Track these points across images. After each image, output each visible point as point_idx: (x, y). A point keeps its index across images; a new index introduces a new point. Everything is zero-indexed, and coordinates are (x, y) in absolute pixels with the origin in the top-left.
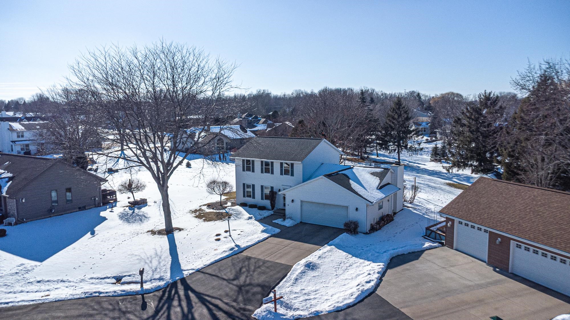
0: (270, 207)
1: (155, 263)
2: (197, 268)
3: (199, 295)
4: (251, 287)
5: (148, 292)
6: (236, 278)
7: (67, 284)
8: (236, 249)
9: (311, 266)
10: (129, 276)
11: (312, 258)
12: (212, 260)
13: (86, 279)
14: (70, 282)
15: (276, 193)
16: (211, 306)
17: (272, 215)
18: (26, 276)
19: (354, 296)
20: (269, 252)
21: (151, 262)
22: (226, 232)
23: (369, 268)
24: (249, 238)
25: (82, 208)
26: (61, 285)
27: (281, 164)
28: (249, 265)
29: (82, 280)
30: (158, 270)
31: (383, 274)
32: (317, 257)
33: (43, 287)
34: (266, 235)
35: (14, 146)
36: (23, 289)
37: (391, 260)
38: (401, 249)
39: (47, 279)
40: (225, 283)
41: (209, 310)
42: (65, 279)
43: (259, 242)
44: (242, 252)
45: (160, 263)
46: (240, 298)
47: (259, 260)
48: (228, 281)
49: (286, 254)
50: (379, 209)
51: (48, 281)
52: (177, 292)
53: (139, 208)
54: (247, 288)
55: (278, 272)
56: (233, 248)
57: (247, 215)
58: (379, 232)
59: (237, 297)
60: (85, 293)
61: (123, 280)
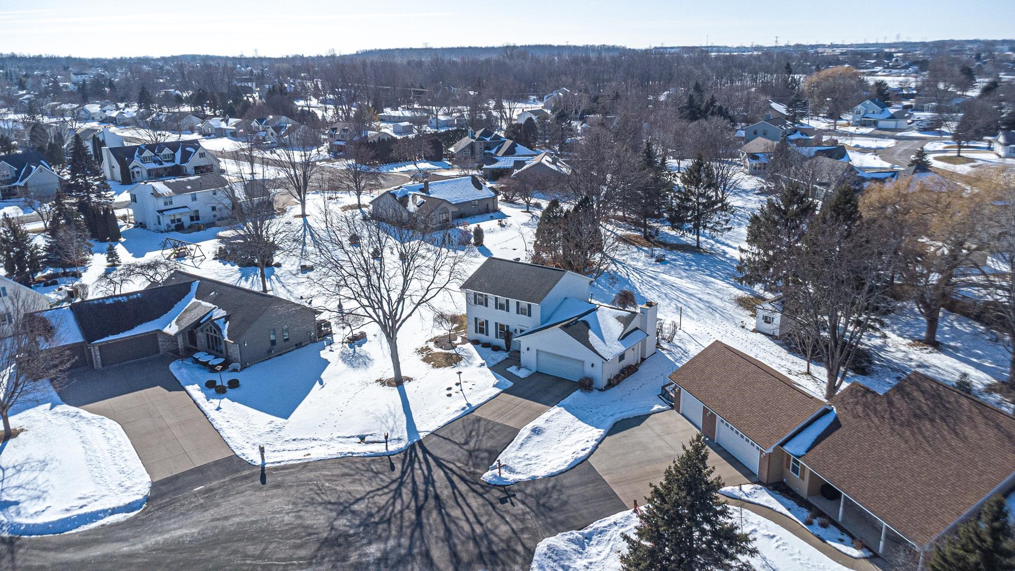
0: (505, 348)
1: (391, 423)
2: (431, 430)
3: (436, 459)
4: (480, 452)
5: (393, 454)
6: (466, 443)
7: (319, 443)
8: (468, 408)
9: (537, 431)
10: (371, 435)
11: (539, 422)
12: (445, 421)
13: (334, 438)
14: (321, 440)
15: (512, 334)
16: (447, 471)
17: (507, 359)
18: (280, 433)
19: (568, 464)
20: (500, 412)
21: (387, 421)
22: (457, 384)
23: (590, 434)
24: (481, 393)
25: (299, 346)
26: (314, 443)
27: (518, 303)
28: (479, 427)
29: (331, 439)
30: (395, 431)
31: (600, 441)
32: (545, 420)
33: (301, 445)
34: (498, 391)
35: (161, 217)
36: (284, 447)
37: (614, 425)
38: (626, 413)
39: (300, 438)
40: (457, 447)
41: (446, 473)
42: (315, 438)
43: (491, 399)
44: (473, 411)
45: (395, 423)
46: (471, 463)
47: (489, 421)
48: (460, 445)
49: (516, 415)
50: (620, 360)
51: (302, 439)
52: (416, 455)
53: (360, 345)
54: (476, 453)
55: (505, 437)
56: (465, 408)
57: (479, 360)
58: (615, 388)
59: (468, 462)
60: (341, 453)
61: (367, 439)
